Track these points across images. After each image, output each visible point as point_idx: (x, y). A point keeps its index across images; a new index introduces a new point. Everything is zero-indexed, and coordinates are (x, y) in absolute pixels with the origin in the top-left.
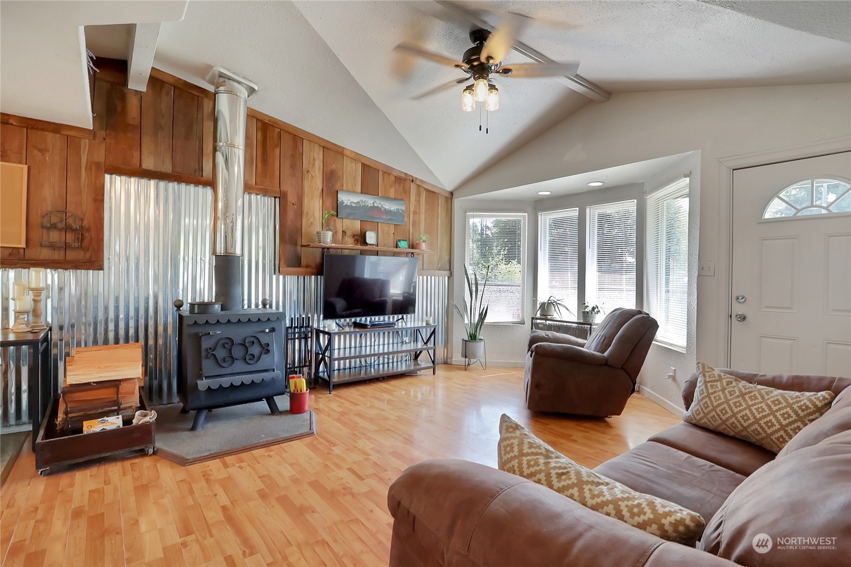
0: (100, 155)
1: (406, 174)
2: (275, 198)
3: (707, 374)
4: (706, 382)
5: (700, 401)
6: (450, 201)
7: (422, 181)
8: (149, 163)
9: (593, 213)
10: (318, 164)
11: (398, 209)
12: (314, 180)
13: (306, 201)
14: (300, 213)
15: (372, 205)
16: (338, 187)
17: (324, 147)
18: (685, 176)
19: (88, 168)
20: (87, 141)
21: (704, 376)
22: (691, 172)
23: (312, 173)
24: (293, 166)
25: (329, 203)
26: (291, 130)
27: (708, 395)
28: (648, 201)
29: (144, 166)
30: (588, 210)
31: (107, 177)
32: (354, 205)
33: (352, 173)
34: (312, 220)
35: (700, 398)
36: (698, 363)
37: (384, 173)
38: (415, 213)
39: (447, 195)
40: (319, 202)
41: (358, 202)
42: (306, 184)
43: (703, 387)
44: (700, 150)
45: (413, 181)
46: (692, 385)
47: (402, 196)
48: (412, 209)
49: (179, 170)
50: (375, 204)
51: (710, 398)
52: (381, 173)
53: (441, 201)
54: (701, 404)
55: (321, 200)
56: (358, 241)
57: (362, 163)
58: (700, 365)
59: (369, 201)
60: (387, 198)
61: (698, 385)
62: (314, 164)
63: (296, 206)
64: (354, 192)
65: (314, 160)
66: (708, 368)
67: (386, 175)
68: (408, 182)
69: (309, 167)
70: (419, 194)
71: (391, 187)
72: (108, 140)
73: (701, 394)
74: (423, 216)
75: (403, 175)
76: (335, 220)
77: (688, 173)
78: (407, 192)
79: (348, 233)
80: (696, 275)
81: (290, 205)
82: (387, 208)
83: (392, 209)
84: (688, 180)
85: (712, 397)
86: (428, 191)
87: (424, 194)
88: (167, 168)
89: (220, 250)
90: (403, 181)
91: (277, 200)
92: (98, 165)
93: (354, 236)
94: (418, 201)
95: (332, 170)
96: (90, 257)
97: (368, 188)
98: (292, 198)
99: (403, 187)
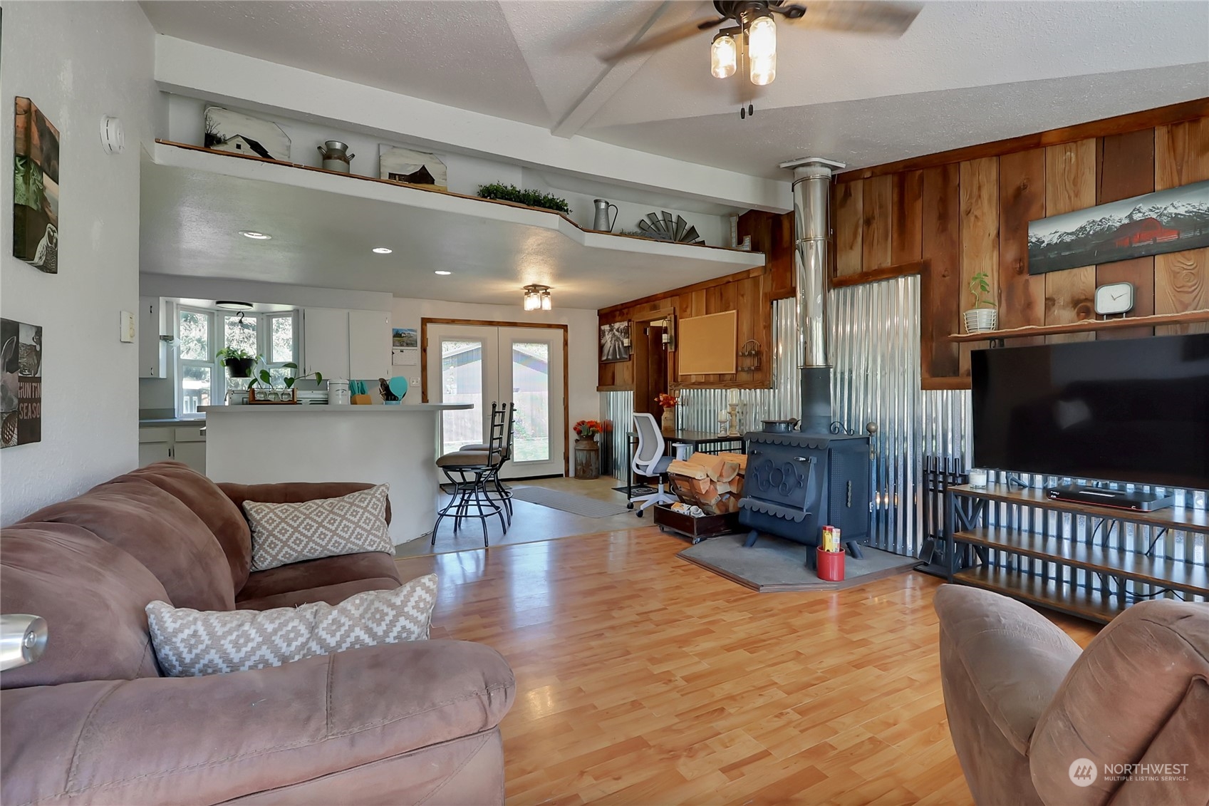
0: (768, 286)
2: (915, 274)
10: (989, 192)
12: (979, 224)
15: (1126, 221)
17: (998, 155)
20: (762, 277)
23: (978, 213)
24: (942, 217)
25: (1011, 252)
26: (937, 162)
33: (1067, 173)
40: (991, 258)
41: (1084, 229)
42: (966, 234)
55: (996, 254)
56: (1087, 313)
57: (1096, 138)
60: (1185, 187)
62: (980, 196)
63: (947, 278)
64: (1075, 211)
65: (980, 187)
69: (972, 203)
71: (1203, 151)
72: (773, 270)
76: (1027, 281)
79: (1061, 301)
81: (937, 278)
82: (1183, 211)
91: (918, 276)
92: (766, 295)
93: (1077, 304)
95: (1020, 187)
96: (762, 378)
98: (938, 266)
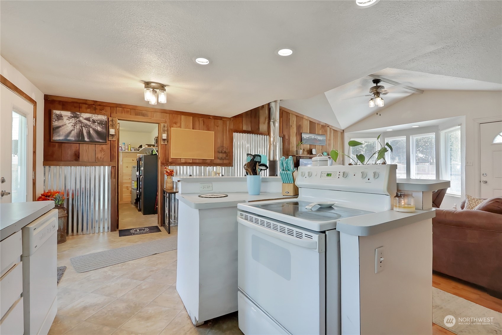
0: (232, 127)
1: (326, 124)
2: (281, 137)
3: (469, 198)
4: (469, 200)
5: (467, 206)
6: (343, 134)
7: (332, 126)
8: (245, 128)
9: (413, 139)
10: (295, 123)
11: (323, 139)
12: (293, 129)
13: (291, 137)
14: (289, 144)
16: (301, 132)
17: (296, 116)
18: (459, 125)
19: (229, 131)
20: (228, 122)
21: (468, 199)
22: (461, 124)
23: (293, 127)
24: (287, 125)
25: (299, 138)
26: (286, 111)
27: (470, 204)
28: (441, 134)
29: (243, 129)
30: (411, 137)
31: (234, 133)
32: (307, 138)
33: (306, 126)
34: (293, 145)
35: (467, 205)
36: (466, 195)
37: (317, 124)
38: (329, 140)
39: (342, 131)
41: (309, 137)
42: (291, 131)
43: (468, 202)
44: (465, 116)
45: (328, 126)
46: (464, 203)
47: (324, 134)
48: (328, 138)
49: (253, 129)
50: (315, 137)
51: (470, 205)
52: (316, 124)
53: (339, 134)
54: (468, 207)
55: (296, 137)
56: (309, 153)
57: (310, 121)
58: (467, 196)
59: (313, 136)
60: (319, 135)
61: (466, 202)
63: (288, 140)
64: (307, 133)
65: (293, 121)
66: (470, 196)
67: (318, 125)
68: (326, 127)
69: (292, 124)
70: (330, 132)
71: (320, 130)
72: (234, 121)
73: (467, 204)
74: (332, 141)
75: (325, 125)
77: (460, 124)
78: (326, 131)
79: (305, 150)
80: (465, 165)
81: (286, 140)
82: (319, 138)
83: (321, 139)
84: (460, 126)
85: (471, 204)
86: (334, 130)
87: (332, 132)
88: (250, 129)
89: (272, 159)
90: (325, 127)
91: (282, 138)
92: (232, 130)
93: (307, 151)
94: (330, 135)
95: (299, 125)
96: (230, 162)
97: (312, 131)
98: (287, 137)
99: (325, 129)
